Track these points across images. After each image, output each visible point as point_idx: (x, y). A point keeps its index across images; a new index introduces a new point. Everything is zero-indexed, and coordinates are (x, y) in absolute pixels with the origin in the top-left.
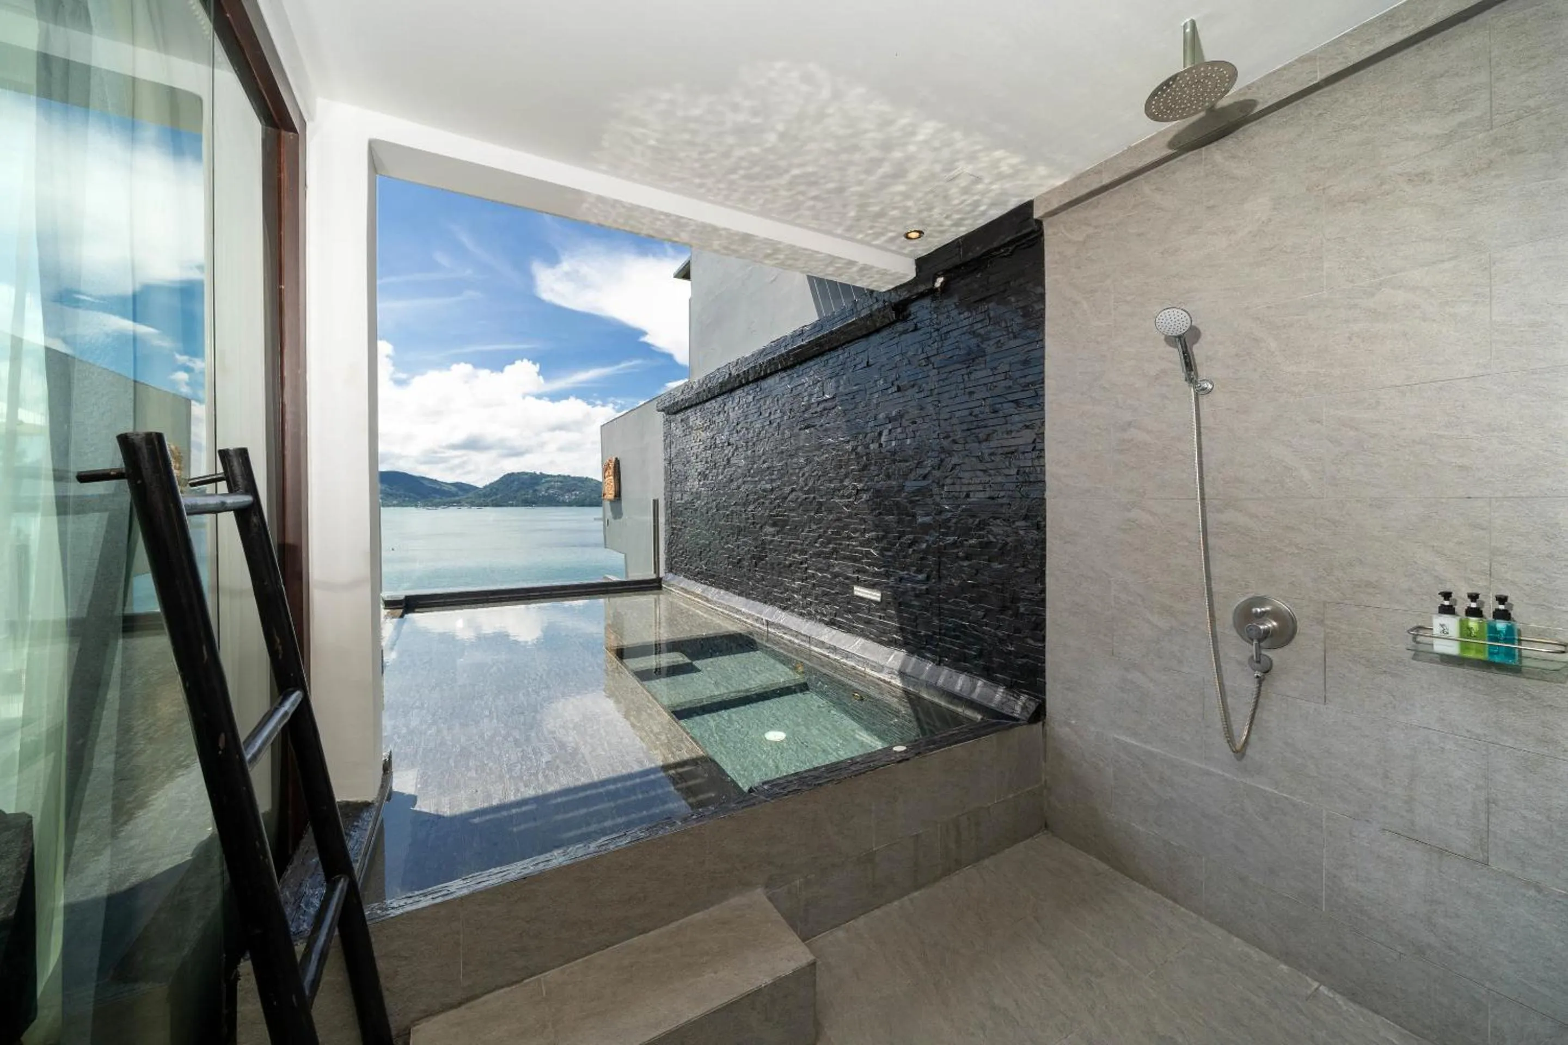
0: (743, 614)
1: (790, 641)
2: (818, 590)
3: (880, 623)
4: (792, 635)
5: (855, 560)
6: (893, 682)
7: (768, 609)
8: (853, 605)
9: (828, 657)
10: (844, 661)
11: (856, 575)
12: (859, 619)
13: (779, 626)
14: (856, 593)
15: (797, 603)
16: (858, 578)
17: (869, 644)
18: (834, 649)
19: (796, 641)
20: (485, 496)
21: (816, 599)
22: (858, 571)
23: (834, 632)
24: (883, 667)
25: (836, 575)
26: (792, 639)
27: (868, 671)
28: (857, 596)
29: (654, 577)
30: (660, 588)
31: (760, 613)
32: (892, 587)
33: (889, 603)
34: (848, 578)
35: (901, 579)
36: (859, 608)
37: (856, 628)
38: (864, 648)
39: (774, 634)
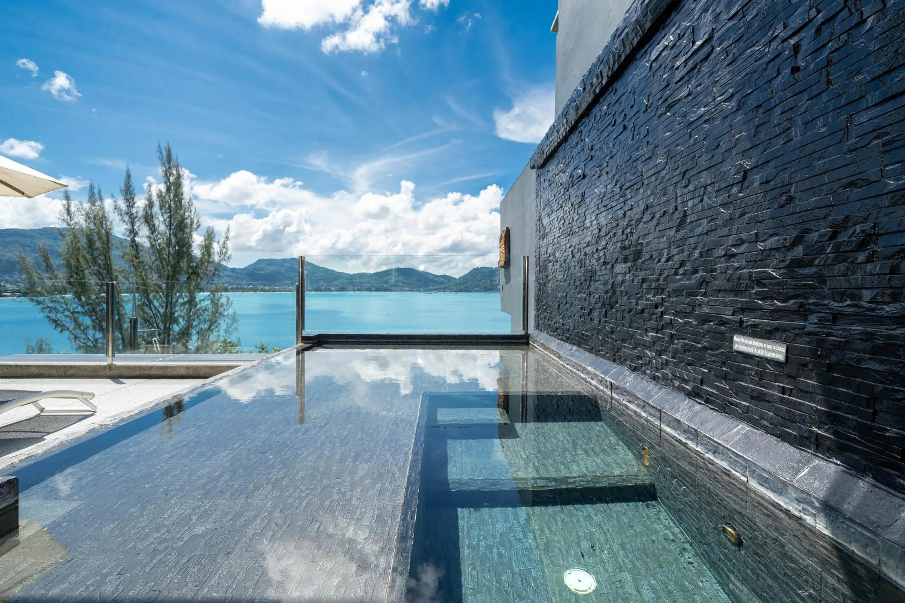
0: (588, 373)
1: (635, 412)
2: (678, 344)
3: (782, 401)
4: (638, 405)
5: (736, 291)
6: (809, 520)
7: (615, 368)
8: (731, 367)
9: (685, 445)
10: (709, 456)
11: (736, 318)
12: (741, 392)
13: (624, 392)
14: (736, 347)
15: (650, 362)
16: (741, 322)
17: (758, 435)
18: (695, 435)
19: (643, 414)
20: (460, 284)
21: (673, 358)
22: (743, 310)
23: (698, 407)
24: (785, 484)
25: (705, 320)
26: (638, 410)
27: (754, 484)
28: (739, 352)
29: (523, 333)
30: (528, 344)
31: (606, 373)
32: (810, 334)
33: (805, 365)
34: (723, 323)
35: (836, 317)
36: (741, 373)
37: (736, 405)
38: (746, 439)
39: (618, 401)
